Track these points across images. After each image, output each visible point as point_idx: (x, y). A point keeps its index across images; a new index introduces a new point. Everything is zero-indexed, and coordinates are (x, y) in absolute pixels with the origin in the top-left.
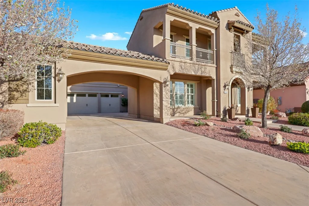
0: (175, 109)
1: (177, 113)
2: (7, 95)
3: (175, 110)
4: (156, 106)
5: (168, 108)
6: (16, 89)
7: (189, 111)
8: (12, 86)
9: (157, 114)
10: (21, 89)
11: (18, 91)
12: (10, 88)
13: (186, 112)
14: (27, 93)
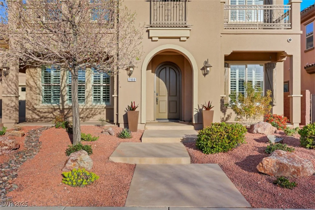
0: (65, 110)
3: (66, 112)
4: (29, 104)
5: (11, 109)
7: (95, 115)
9: (31, 117)
13: (89, 116)
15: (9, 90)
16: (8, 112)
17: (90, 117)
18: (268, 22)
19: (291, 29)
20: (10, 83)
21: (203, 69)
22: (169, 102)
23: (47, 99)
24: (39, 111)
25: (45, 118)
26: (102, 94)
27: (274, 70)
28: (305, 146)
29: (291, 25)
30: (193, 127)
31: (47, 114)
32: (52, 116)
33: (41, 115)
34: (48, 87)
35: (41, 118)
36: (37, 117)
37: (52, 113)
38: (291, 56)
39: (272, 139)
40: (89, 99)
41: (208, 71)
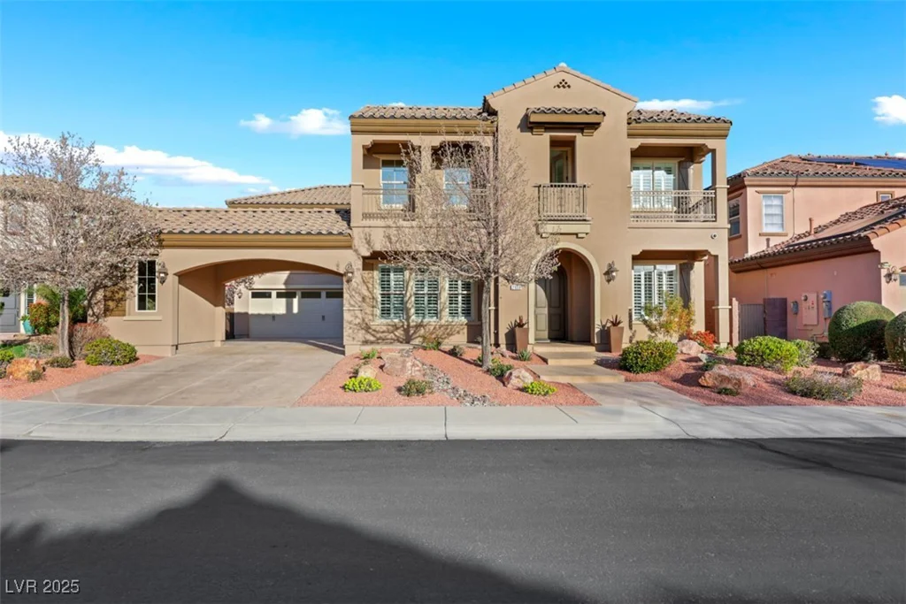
1: (417, 337)
2: (102, 306)
3: (412, 332)
6: (111, 297)
7: (452, 335)
8: (107, 294)
10: (117, 296)
11: (113, 300)
12: (105, 296)
14: (123, 303)
15: (353, 303)
16: (351, 331)
17: (445, 338)
18: (686, 213)
19: (715, 221)
20: (353, 293)
21: (607, 273)
22: (550, 315)
23: (385, 312)
24: (374, 331)
25: (383, 340)
26: (460, 305)
27: (692, 272)
28: (742, 364)
29: (715, 217)
30: (594, 348)
31: (386, 334)
32: (393, 337)
33: (378, 335)
34: (386, 296)
35: (378, 339)
36: (372, 339)
37: (392, 332)
38: (716, 257)
39: (704, 357)
40: (443, 313)
41: (614, 277)
